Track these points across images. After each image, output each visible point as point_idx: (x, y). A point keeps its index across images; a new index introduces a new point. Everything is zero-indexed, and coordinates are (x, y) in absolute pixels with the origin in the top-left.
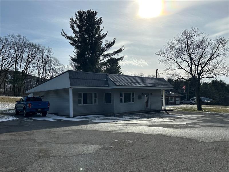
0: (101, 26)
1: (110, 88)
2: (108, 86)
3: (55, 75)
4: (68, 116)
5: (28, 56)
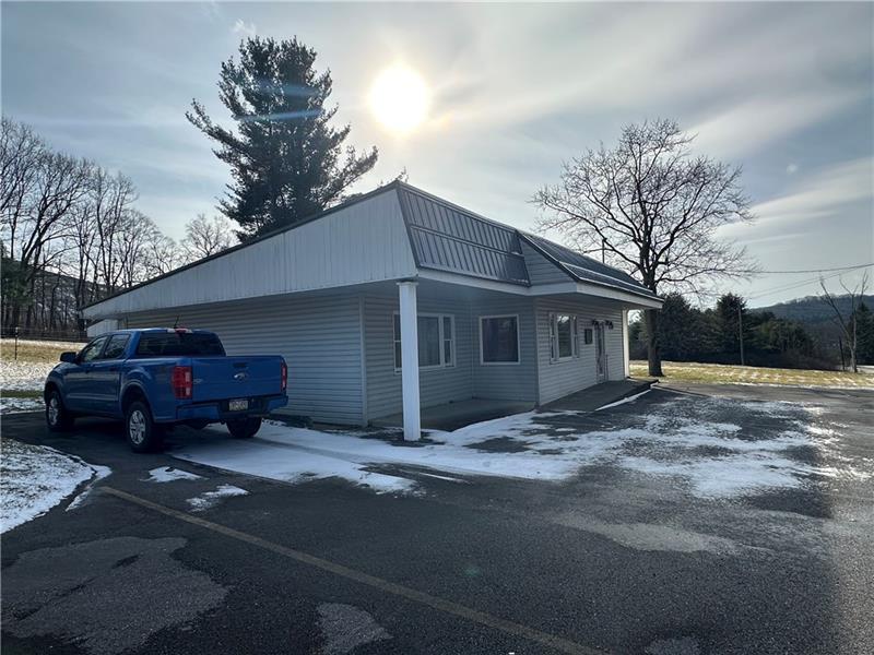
1: (535, 291)
5: (45, 199)
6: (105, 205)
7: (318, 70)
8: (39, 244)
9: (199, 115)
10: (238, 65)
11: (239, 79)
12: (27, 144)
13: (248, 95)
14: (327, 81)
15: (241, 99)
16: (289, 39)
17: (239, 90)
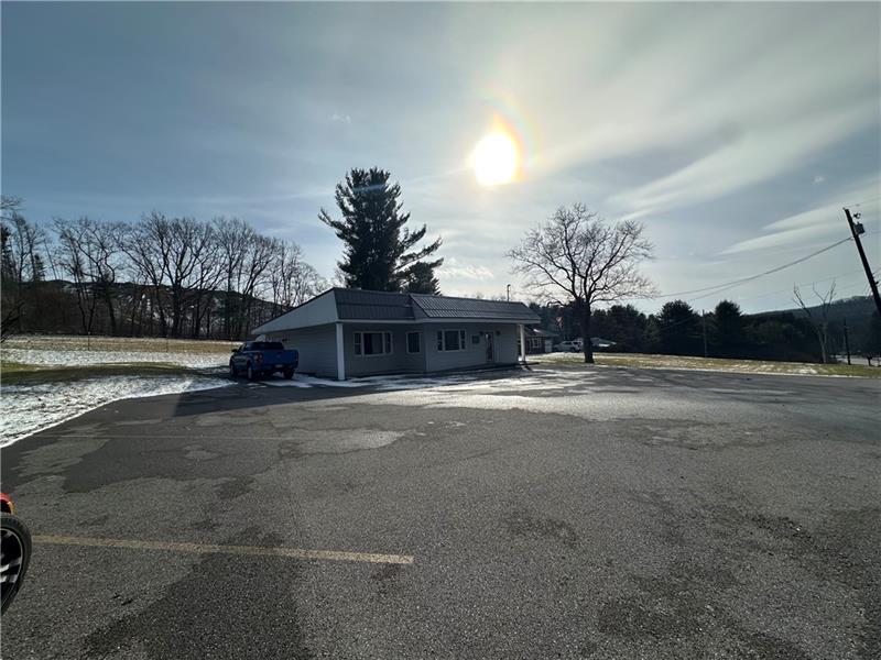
0: (398, 200)
1: (417, 322)
2: (414, 319)
3: (307, 297)
4: (336, 379)
5: (254, 261)
6: (287, 261)
7: (390, 184)
8: (252, 287)
9: (325, 217)
10: (345, 185)
11: (346, 194)
12: (246, 232)
13: (352, 201)
14: (397, 188)
15: (347, 204)
16: (373, 168)
17: (345, 199)
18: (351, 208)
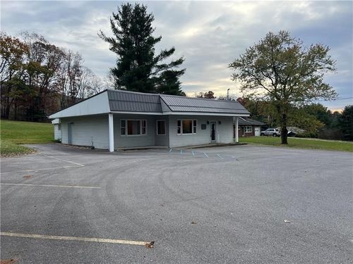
1: (164, 114)
2: (162, 112)
10: (116, 12)
13: (120, 23)
17: (116, 22)
18: (120, 29)
